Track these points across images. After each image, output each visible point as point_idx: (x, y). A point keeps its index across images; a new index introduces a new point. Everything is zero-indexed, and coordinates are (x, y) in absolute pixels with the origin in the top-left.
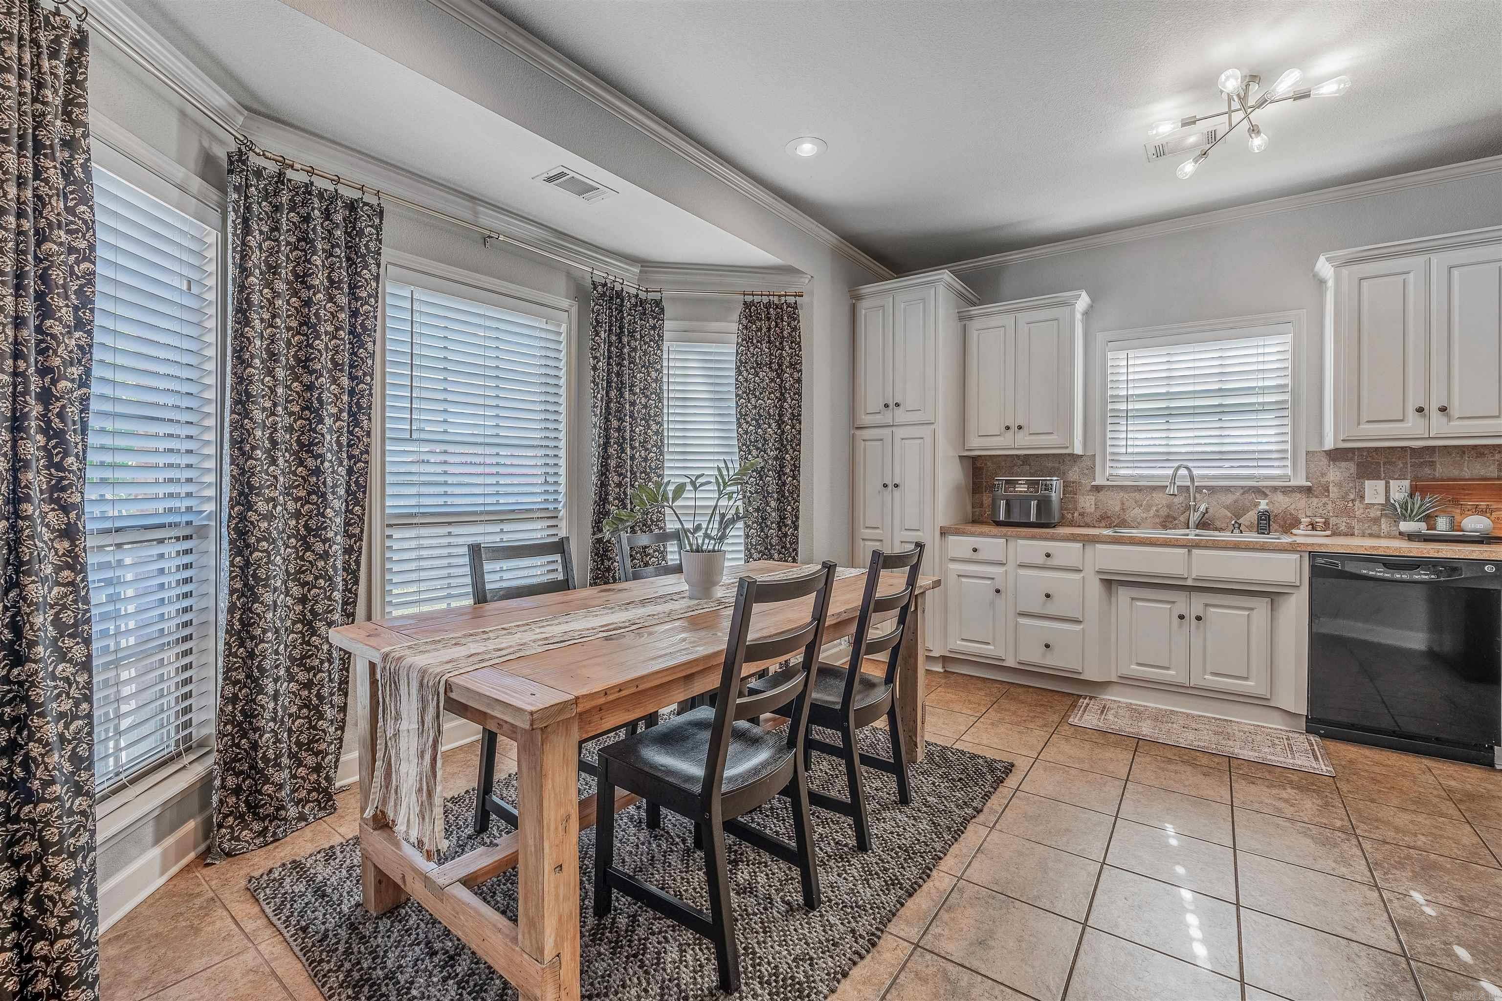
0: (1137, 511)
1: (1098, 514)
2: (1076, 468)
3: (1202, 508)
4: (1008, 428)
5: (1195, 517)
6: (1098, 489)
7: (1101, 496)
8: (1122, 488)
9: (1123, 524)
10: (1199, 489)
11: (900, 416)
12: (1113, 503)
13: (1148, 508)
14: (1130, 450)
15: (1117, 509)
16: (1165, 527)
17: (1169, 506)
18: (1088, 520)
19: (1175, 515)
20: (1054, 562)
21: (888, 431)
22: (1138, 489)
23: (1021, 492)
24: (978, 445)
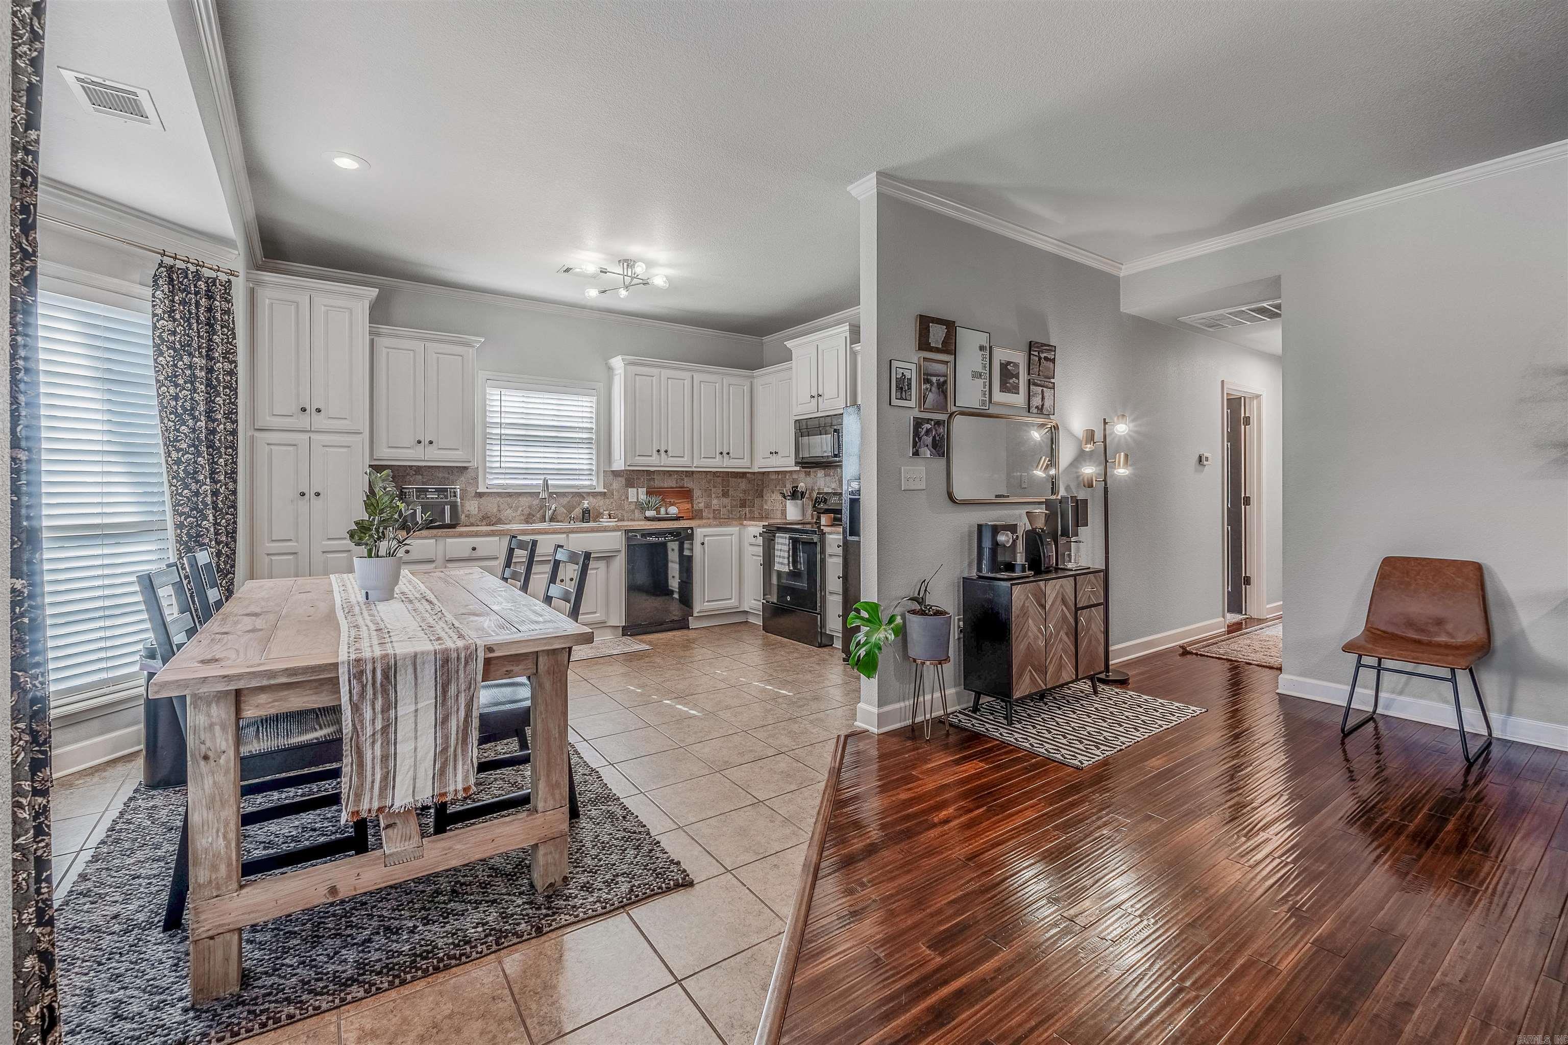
0: (509, 511)
1: (481, 515)
2: (463, 478)
3: (553, 507)
4: (419, 442)
5: (549, 514)
6: (480, 495)
7: (483, 500)
8: (499, 494)
9: (499, 521)
10: (551, 494)
11: (320, 421)
12: (491, 506)
13: (517, 508)
14: (503, 465)
15: (495, 510)
16: (527, 522)
17: (530, 507)
18: (472, 520)
19: (534, 513)
20: (478, 553)
21: (305, 436)
22: (510, 495)
23: (432, 498)
24: (387, 454)
